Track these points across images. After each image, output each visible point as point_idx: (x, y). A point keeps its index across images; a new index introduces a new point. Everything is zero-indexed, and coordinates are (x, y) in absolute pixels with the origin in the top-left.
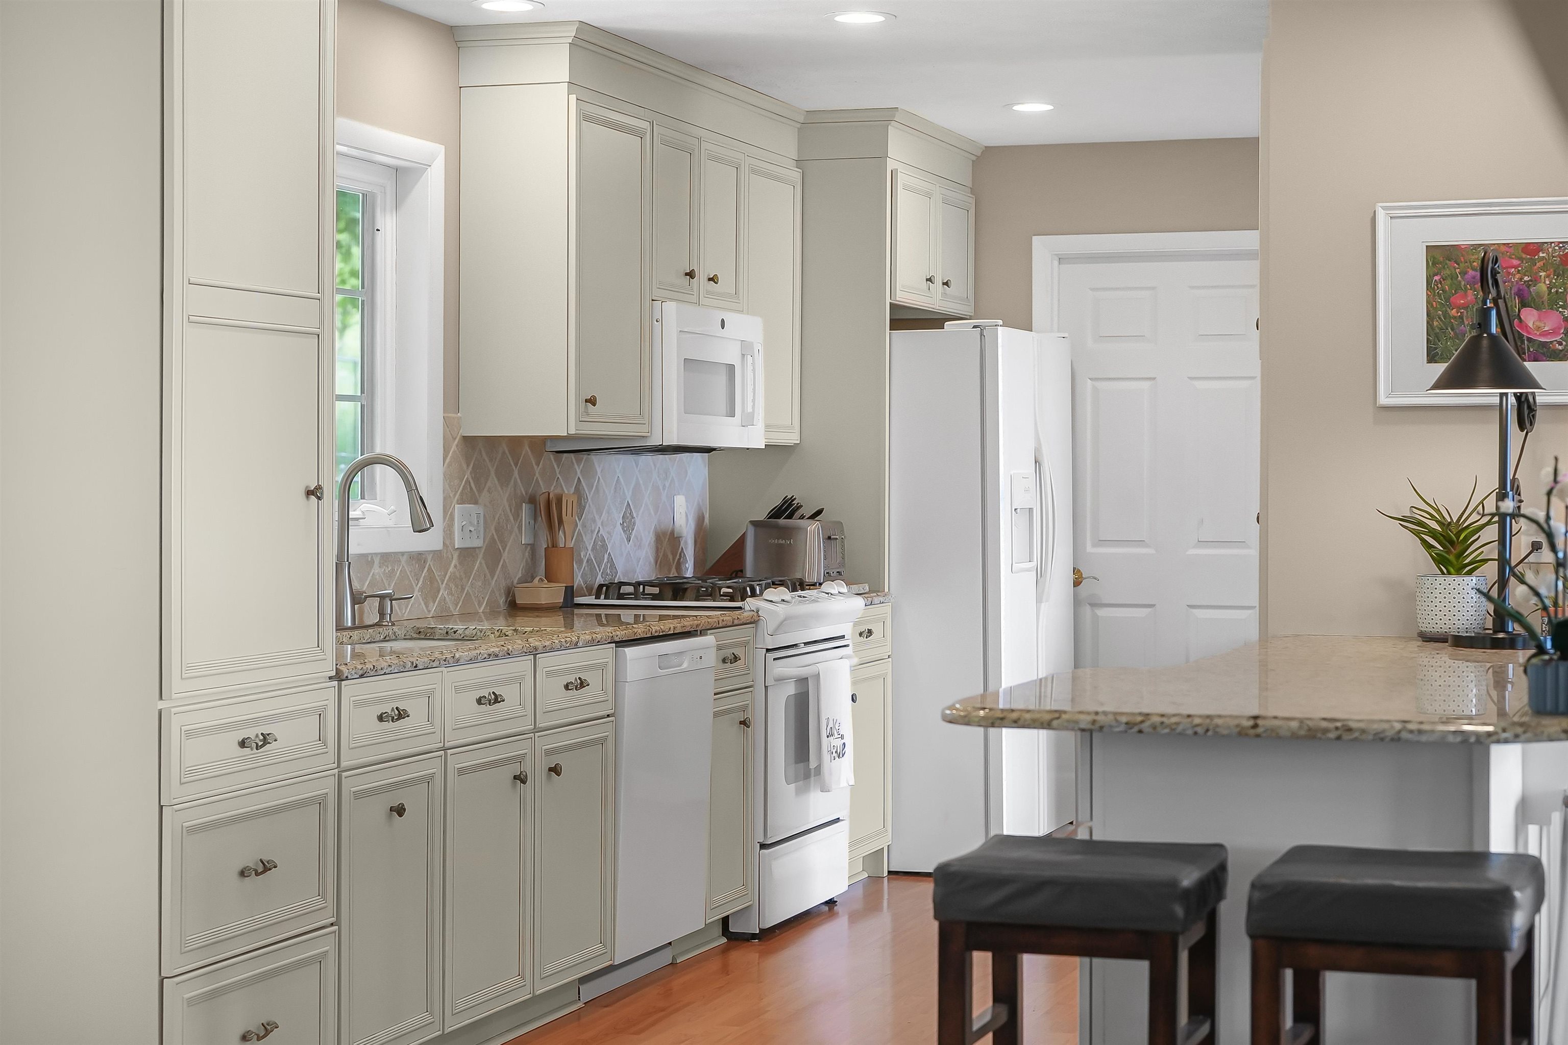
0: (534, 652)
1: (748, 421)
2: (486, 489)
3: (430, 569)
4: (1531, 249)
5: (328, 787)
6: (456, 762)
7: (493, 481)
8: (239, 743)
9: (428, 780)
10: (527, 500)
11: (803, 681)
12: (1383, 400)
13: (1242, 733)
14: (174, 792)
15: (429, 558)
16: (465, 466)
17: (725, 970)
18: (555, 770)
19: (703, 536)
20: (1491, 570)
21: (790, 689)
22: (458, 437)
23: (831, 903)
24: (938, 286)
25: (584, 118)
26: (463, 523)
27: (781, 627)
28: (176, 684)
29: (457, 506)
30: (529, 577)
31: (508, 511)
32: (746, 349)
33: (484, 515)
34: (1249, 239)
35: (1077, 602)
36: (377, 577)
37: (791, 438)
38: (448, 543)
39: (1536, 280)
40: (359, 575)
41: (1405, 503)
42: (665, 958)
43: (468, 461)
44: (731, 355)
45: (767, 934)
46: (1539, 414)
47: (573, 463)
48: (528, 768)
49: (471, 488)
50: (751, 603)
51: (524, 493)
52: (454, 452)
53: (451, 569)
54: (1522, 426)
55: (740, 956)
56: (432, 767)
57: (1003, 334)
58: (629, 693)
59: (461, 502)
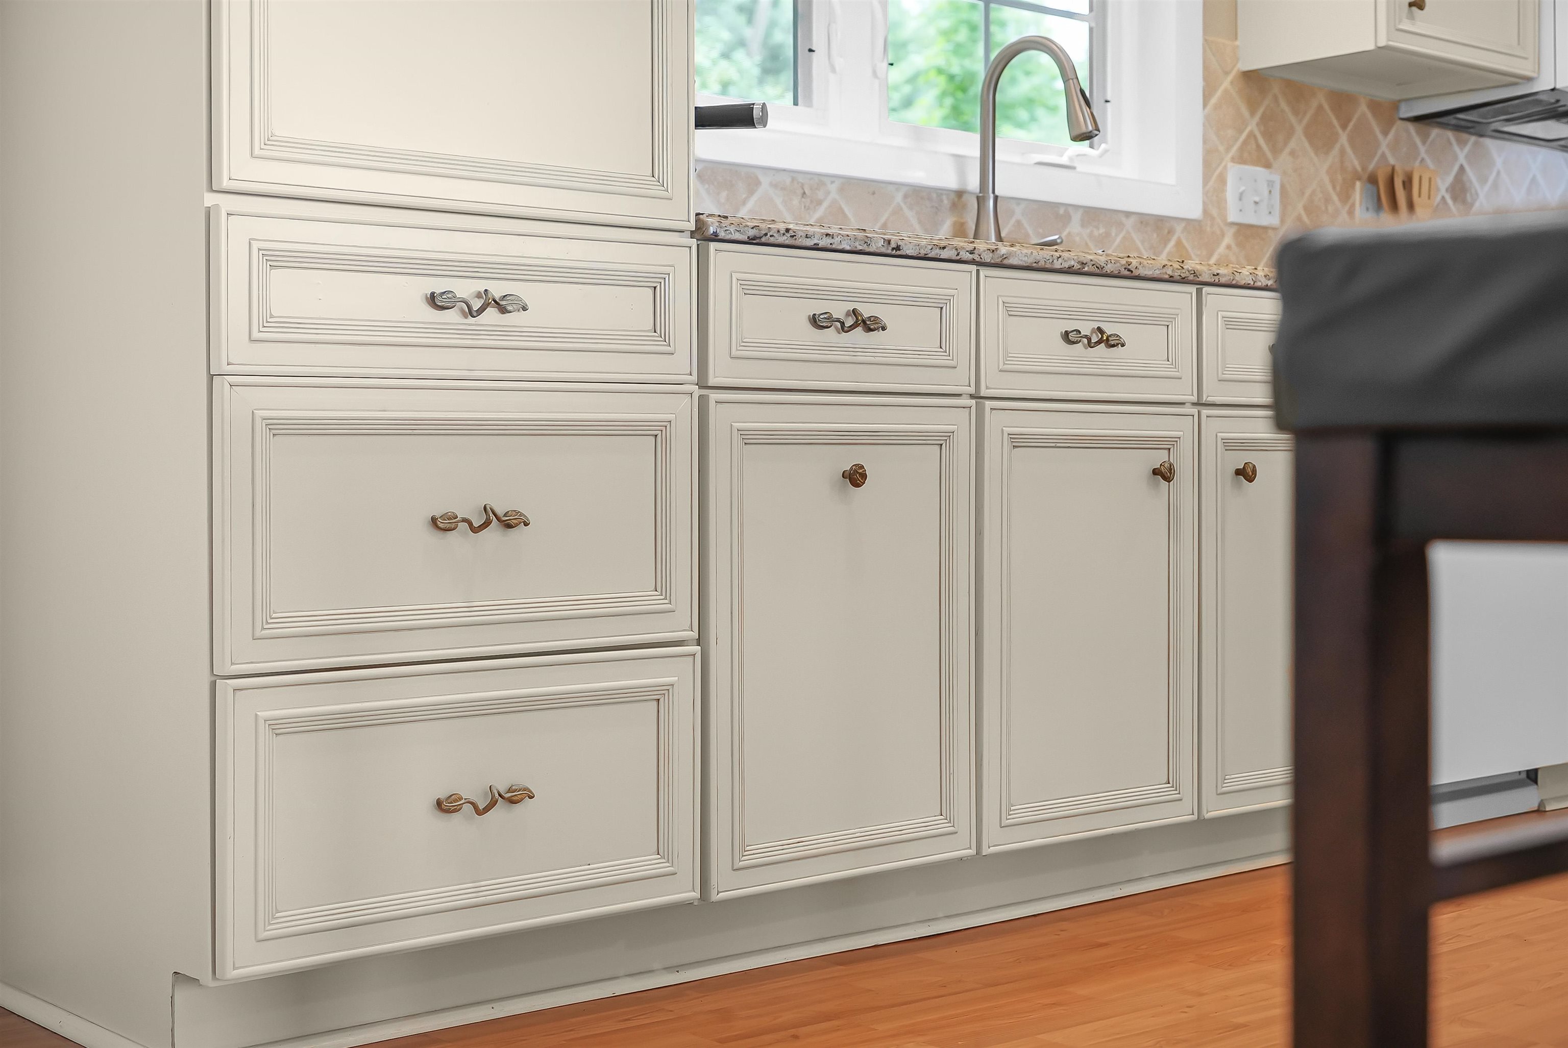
2: (1287, 150)
3: (1179, 243)
5: (671, 412)
6: (1006, 423)
7: (1299, 140)
8: (427, 298)
9: (935, 441)
10: (1365, 176)
15: (1179, 228)
16: (1245, 112)
22: (1234, 73)
26: (1243, 188)
29: (1230, 165)
31: (1329, 188)
33: (1283, 187)
36: (1077, 239)
38: (1214, 212)
40: (1041, 231)
43: (1253, 107)
47: (1450, 144)
48: (1183, 462)
49: (1258, 146)
51: (1359, 169)
52: (1226, 91)
53: (1221, 249)
56: (946, 422)
59: (1241, 159)
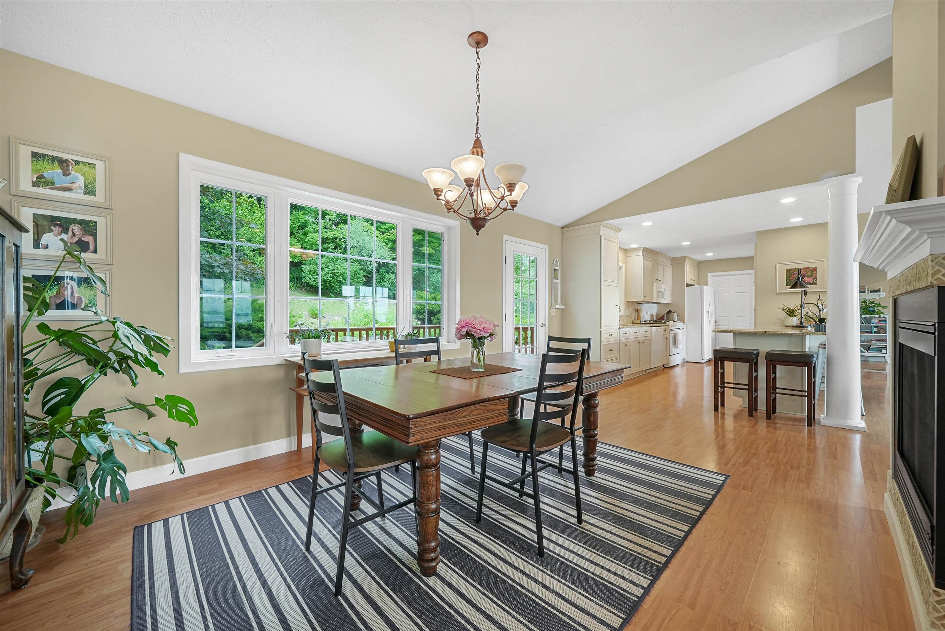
0: (641, 327)
1: (665, 299)
2: (629, 308)
4: (806, 269)
5: (618, 342)
6: (632, 340)
8: (609, 335)
9: (629, 342)
10: (635, 309)
11: (675, 334)
12: (778, 292)
13: (763, 333)
14: (602, 340)
16: (627, 305)
17: (664, 371)
18: (644, 342)
19: (657, 315)
20: (799, 316)
21: (673, 335)
22: (626, 301)
23: (678, 365)
24: (693, 281)
25: (644, 259)
26: (626, 312)
27: (672, 326)
28: (603, 327)
29: (625, 310)
30: (635, 319)
31: (632, 311)
32: (665, 290)
33: (629, 311)
34: (753, 271)
35: (715, 325)
37: (671, 302)
38: (624, 315)
39: (807, 273)
41: (782, 307)
42: (656, 369)
44: (663, 291)
45: (670, 367)
46: (808, 293)
47: (640, 305)
48: (640, 341)
50: (667, 323)
52: (625, 303)
53: (625, 318)
54: (805, 295)
55: (666, 370)
56: (629, 340)
57: (705, 286)
58: (653, 333)
